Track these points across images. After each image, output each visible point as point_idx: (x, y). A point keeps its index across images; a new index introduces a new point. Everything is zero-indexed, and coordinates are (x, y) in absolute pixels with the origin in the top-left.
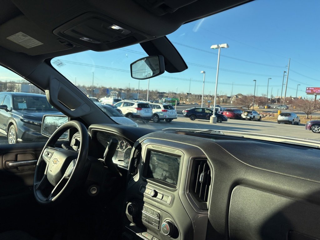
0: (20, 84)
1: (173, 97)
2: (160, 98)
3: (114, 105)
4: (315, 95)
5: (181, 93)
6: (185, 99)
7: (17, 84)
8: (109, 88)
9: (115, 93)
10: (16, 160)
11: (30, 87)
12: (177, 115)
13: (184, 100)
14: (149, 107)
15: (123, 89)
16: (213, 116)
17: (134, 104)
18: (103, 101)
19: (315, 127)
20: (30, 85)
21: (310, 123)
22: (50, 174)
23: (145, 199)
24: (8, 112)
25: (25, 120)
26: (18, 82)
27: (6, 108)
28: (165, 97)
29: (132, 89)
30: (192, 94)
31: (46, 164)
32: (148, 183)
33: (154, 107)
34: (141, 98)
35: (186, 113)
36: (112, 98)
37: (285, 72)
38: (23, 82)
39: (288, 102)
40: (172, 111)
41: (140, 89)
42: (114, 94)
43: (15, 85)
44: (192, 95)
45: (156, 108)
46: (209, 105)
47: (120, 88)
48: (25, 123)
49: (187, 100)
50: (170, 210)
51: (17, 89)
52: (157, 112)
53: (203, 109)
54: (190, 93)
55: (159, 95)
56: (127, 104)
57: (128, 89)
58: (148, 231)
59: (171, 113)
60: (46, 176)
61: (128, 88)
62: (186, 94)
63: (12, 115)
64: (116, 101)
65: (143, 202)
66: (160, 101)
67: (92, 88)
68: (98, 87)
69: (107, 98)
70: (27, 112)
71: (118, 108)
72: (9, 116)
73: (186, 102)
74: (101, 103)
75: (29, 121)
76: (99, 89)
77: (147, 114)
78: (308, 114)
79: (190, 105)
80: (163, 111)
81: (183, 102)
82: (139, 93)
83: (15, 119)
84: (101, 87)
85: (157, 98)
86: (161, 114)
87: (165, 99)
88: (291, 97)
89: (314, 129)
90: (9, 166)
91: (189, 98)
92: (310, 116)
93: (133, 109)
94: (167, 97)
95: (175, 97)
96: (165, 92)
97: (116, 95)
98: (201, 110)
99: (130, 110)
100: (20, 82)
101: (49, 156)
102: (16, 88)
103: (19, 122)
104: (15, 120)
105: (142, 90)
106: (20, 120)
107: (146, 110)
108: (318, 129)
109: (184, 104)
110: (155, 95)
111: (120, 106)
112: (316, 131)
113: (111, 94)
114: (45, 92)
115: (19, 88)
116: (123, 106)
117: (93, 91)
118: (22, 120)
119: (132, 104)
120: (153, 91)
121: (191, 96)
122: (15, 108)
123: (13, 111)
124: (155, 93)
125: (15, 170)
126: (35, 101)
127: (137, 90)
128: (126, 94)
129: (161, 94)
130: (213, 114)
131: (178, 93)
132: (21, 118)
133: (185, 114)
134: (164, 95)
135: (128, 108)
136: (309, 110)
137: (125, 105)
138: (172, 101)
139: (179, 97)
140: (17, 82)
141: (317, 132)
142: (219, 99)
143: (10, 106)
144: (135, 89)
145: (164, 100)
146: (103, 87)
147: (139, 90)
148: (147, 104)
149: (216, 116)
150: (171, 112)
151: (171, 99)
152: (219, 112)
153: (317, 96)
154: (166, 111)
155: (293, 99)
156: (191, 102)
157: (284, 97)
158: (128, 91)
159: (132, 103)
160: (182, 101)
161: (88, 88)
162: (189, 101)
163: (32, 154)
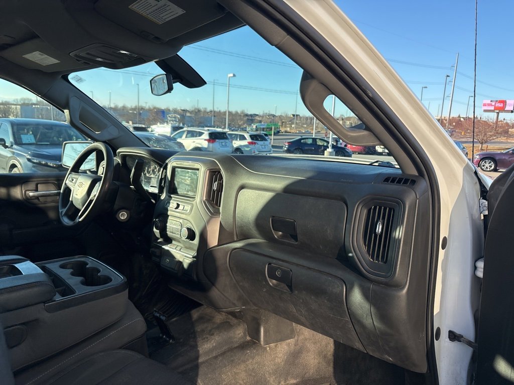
0: (18, 106)
1: (271, 122)
2: (248, 123)
3: (172, 136)
4: (497, 113)
5: (283, 115)
6: (290, 124)
7: (13, 106)
8: (165, 109)
9: (175, 117)
10: (36, 190)
11: (36, 110)
12: (272, 149)
13: (288, 126)
14: (226, 138)
15: (188, 110)
16: (330, 150)
17: (204, 133)
18: (156, 130)
19: (485, 162)
20: (35, 107)
21: (478, 157)
22: (76, 198)
23: (169, 213)
24: (7, 149)
25: (34, 160)
26: (15, 103)
27: (3, 143)
28: (256, 123)
29: (202, 110)
30: (301, 115)
31: (70, 190)
32: (173, 199)
33: (236, 137)
34: (218, 123)
35: (287, 147)
36: (170, 125)
37: (448, 76)
38: (22, 102)
39: (454, 124)
40: (264, 143)
41: (216, 109)
42: (173, 119)
43: (11, 108)
44: (301, 118)
45: (238, 140)
46: (326, 132)
47: (183, 109)
48: (34, 165)
49: (293, 126)
50: (189, 218)
51: (15, 114)
52: (241, 146)
53: (314, 140)
54: (297, 114)
55: (248, 119)
56: (192, 134)
57: (197, 111)
58: (173, 242)
59: (263, 147)
60: (72, 202)
61: (196, 109)
62: (292, 116)
63: (13, 153)
64: (175, 129)
65: (168, 216)
66: (248, 129)
67: (137, 110)
68: (147, 107)
69: (161, 125)
70: (35, 148)
71: (179, 140)
72: (9, 155)
73: (290, 129)
74: (153, 132)
75: (40, 162)
76: (150, 110)
77: (223, 148)
78: (482, 143)
79: (296, 133)
80: (250, 143)
81: (285, 129)
82: (214, 116)
83: (18, 159)
84: (152, 108)
85: (244, 124)
86: (247, 149)
87: (256, 127)
88: (459, 117)
89: (483, 166)
90: (30, 196)
91: (296, 123)
92: (485, 146)
93: (202, 142)
94: (260, 122)
95: (272, 122)
96: (257, 114)
97: (177, 120)
98: (310, 141)
99: (197, 143)
100: (18, 102)
101: (73, 182)
102: (13, 113)
103: (25, 163)
104: (18, 161)
105: (220, 111)
106: (26, 160)
107: (222, 142)
108: (490, 165)
109: (286, 132)
110: (241, 120)
111: (181, 137)
112: (487, 168)
113: (169, 118)
114: (63, 112)
115: (17, 113)
116: (186, 137)
117: (140, 114)
118: (29, 160)
119: (201, 134)
120: (237, 113)
121: (299, 119)
122: (18, 142)
123: (15, 146)
124: (240, 116)
125: (36, 201)
126: (47, 131)
127: (211, 111)
128: (193, 119)
129: (250, 118)
130: (330, 147)
131: (278, 114)
132: (28, 157)
133: (286, 149)
134: (255, 119)
135: (195, 140)
136: (484, 137)
137: (188, 135)
138: (268, 128)
139: (280, 121)
140: (13, 102)
141: (488, 170)
142: (345, 122)
143: (9, 140)
144: (208, 110)
145: (254, 127)
146: (155, 108)
147: (214, 112)
148: (225, 133)
149: (333, 150)
150: (262, 145)
151: (266, 124)
152: (341, 144)
153: (500, 114)
154: (255, 143)
155: (462, 119)
156: (300, 128)
157: (448, 116)
158: (196, 112)
160: (285, 127)
161: (132, 109)
162: (296, 128)
163: (54, 183)
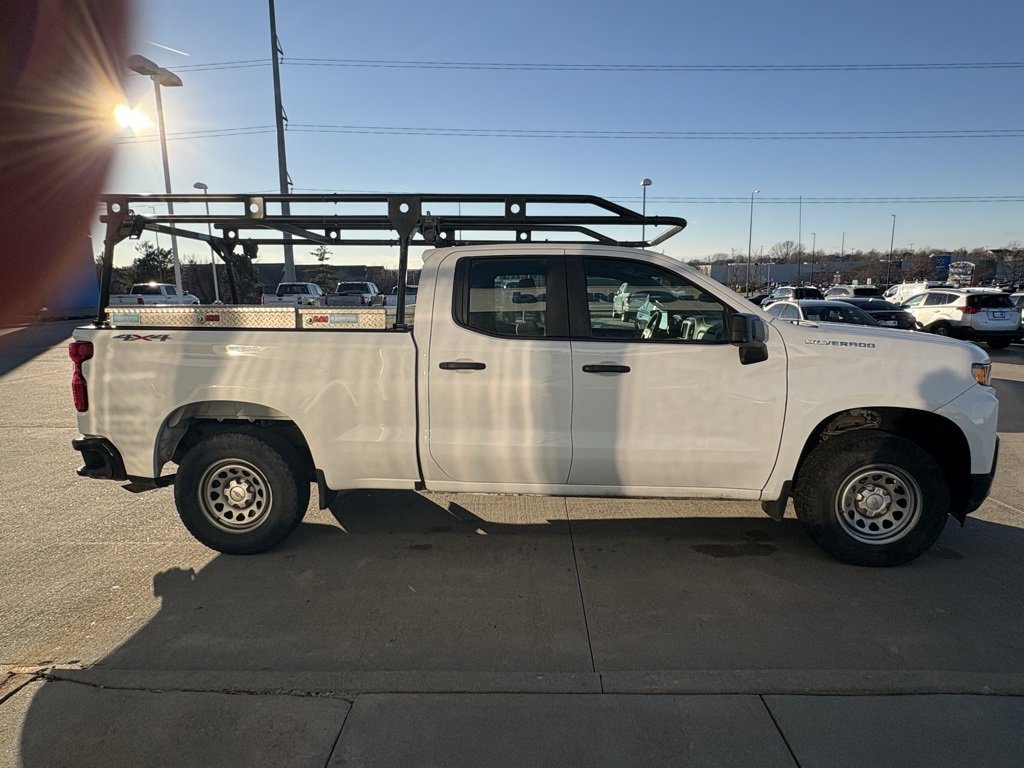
159: (950, 295)
